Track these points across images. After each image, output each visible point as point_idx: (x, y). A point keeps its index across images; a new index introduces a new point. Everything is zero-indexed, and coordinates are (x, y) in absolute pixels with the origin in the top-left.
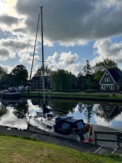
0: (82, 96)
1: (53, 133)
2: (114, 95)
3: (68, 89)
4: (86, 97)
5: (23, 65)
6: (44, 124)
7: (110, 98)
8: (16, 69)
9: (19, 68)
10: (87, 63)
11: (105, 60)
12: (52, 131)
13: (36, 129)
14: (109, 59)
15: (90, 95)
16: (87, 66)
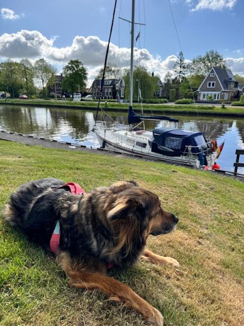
0: (172, 108)
1: (149, 154)
2: (223, 107)
3: (149, 98)
4: (179, 110)
5: (79, 61)
6: (130, 140)
7: (216, 111)
8: (69, 67)
9: (74, 65)
10: (180, 57)
11: (207, 53)
12: (148, 150)
13: (117, 148)
14: (215, 52)
15: (186, 107)
16: (180, 62)
